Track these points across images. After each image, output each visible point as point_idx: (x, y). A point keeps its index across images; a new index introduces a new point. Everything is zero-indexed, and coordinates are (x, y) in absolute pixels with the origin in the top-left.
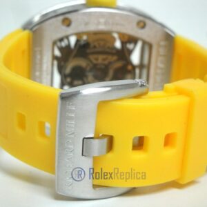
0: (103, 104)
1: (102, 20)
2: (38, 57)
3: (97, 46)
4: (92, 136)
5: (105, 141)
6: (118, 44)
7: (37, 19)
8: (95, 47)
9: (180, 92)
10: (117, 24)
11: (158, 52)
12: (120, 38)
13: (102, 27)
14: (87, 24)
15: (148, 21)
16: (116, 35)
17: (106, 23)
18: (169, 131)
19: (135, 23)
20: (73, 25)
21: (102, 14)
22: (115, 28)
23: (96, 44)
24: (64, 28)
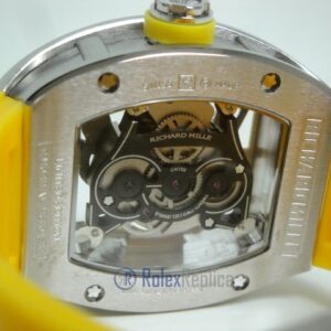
3: (172, 126)
23: (169, 122)
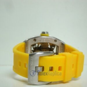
0: (41, 57)
1: (45, 40)
2: (27, 49)
4: (38, 66)
5: (42, 68)
6: (49, 47)
7: (27, 40)
8: (43, 47)
9: (63, 55)
10: (49, 41)
11: (60, 48)
12: (50, 45)
13: (45, 42)
14: (40, 41)
15: (57, 40)
16: (49, 44)
17: (46, 40)
18: (60, 66)
19: (54, 41)
20: (37, 41)
21: (44, 38)
22: (48, 42)
24: (34, 41)
